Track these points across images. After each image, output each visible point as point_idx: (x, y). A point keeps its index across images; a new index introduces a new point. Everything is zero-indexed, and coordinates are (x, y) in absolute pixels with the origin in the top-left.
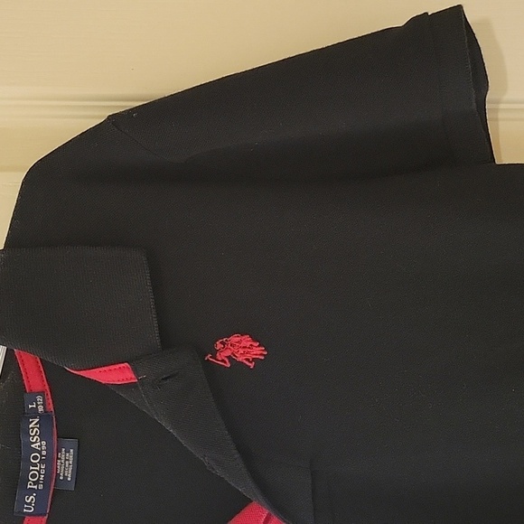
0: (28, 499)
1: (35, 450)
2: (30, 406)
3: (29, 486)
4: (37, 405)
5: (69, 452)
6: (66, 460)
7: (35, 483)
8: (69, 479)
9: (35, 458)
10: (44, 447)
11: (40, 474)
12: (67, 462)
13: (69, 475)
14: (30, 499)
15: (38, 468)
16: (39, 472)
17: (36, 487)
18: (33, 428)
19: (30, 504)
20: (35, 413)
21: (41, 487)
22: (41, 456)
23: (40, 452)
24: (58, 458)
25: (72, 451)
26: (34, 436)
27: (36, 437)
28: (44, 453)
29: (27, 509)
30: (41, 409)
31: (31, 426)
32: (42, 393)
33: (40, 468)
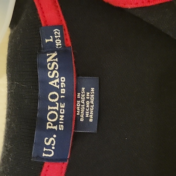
0: (47, 141)
1: (53, 89)
2: (47, 41)
3: (48, 127)
4: (54, 39)
5: (90, 91)
6: (86, 100)
7: (54, 124)
8: (91, 120)
9: (53, 97)
10: (63, 85)
11: (59, 114)
12: (88, 102)
13: (91, 116)
14: (51, 141)
15: (57, 108)
16: (58, 112)
17: (55, 128)
18: (51, 62)
19: (50, 147)
20: (52, 48)
21: (61, 128)
22: (60, 94)
23: (58, 90)
24: (77, 99)
25: (93, 89)
26: (52, 71)
27: (55, 72)
28: (63, 91)
29: (46, 152)
30: (58, 43)
31: (48, 60)
32: (59, 27)
33: (60, 108)
